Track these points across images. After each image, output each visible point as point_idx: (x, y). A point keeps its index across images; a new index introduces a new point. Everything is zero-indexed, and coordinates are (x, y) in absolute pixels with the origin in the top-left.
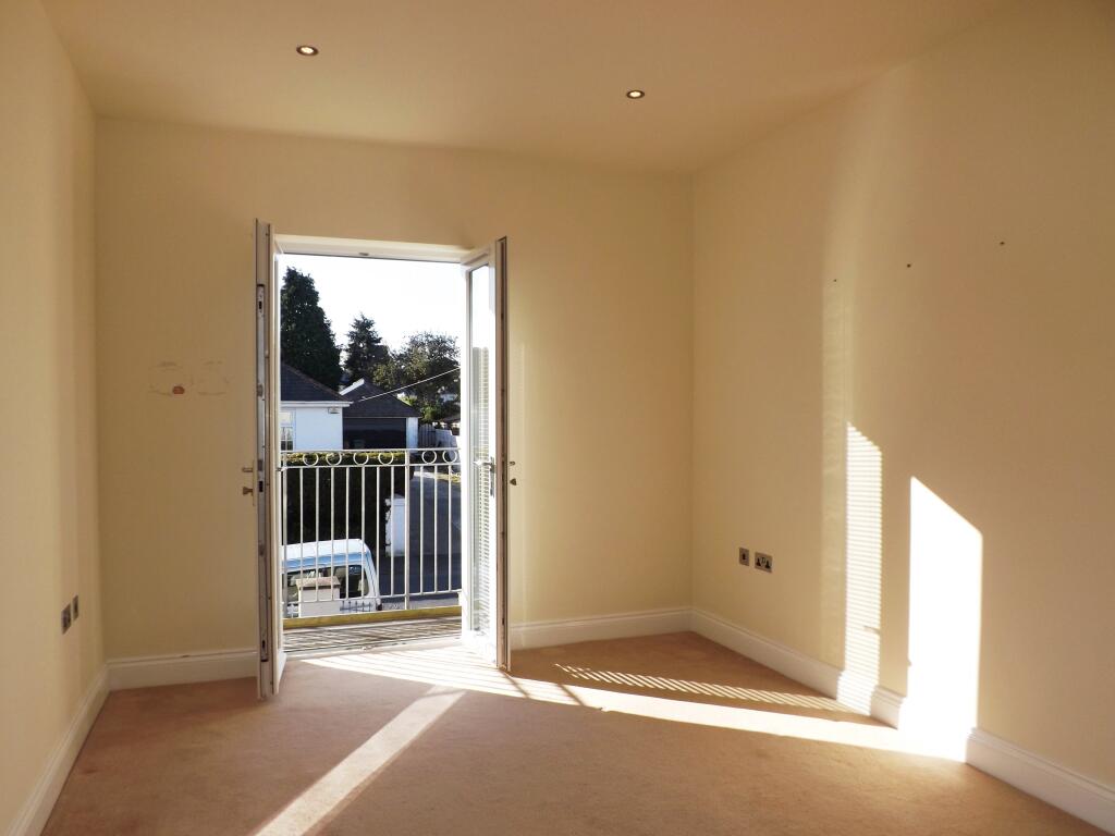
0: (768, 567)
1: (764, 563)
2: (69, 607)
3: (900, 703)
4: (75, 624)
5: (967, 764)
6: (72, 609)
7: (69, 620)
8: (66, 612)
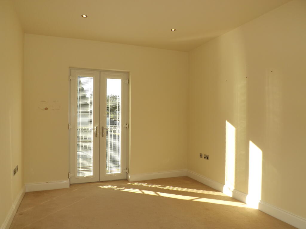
0: (207, 158)
1: (206, 157)
2: (15, 168)
3: (246, 196)
4: (17, 173)
5: (259, 210)
6: (16, 169)
7: (15, 172)
8: (15, 170)
